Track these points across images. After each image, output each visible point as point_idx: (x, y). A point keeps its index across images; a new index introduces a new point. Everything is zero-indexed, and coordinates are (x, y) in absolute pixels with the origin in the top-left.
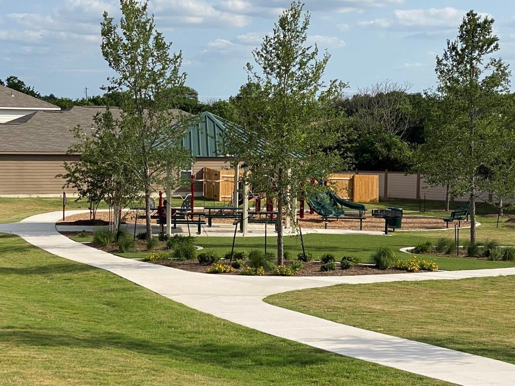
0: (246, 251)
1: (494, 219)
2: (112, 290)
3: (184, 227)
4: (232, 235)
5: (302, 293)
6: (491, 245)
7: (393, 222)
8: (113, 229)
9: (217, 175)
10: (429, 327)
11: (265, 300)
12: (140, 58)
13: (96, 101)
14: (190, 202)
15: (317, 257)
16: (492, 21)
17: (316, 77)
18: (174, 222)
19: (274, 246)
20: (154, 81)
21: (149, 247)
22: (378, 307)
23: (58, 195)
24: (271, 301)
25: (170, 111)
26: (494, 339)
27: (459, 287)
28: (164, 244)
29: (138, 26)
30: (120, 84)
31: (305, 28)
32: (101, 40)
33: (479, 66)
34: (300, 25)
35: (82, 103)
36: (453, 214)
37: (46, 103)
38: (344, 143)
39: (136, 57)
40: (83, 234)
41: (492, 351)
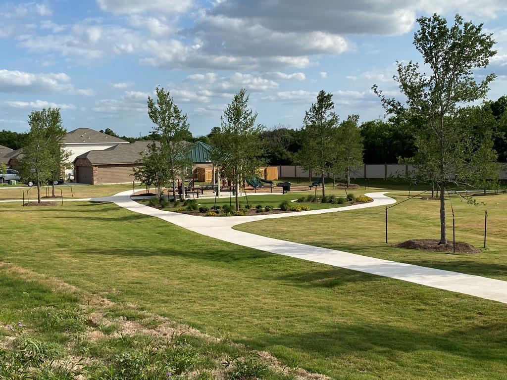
0: (221, 205)
1: (332, 184)
2: (161, 227)
3: (191, 195)
4: (215, 197)
5: (249, 224)
6: (332, 197)
7: (286, 188)
8: (158, 197)
9: (204, 170)
10: (311, 237)
11: (232, 228)
12: (167, 117)
13: (145, 139)
14: (192, 183)
15: (254, 206)
16: (332, 95)
17: (251, 124)
18: (186, 193)
19: (234, 202)
20: (174, 128)
21: (176, 205)
22: (285, 229)
23: (130, 183)
24: (235, 228)
25: (182, 142)
26: (342, 241)
27: (320, 217)
28: (182, 204)
29: (165, 103)
30: (158, 130)
31: (246, 101)
32: (148, 110)
33: (325, 115)
34: (244, 100)
35: (139, 140)
36: (313, 184)
37: (123, 140)
38: (265, 154)
39: (165, 117)
40: (144, 201)
41: (341, 247)
